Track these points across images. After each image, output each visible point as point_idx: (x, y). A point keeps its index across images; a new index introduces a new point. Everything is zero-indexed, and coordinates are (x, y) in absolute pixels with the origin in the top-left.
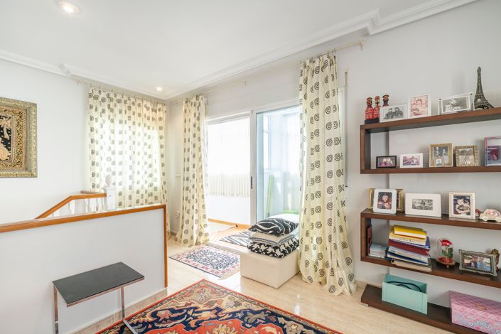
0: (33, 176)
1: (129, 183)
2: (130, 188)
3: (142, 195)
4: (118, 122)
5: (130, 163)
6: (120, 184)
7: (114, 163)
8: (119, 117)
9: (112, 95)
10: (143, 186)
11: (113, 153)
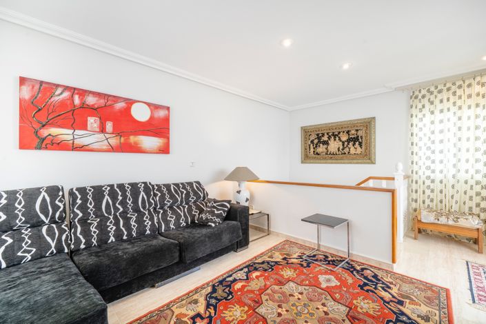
0: (373, 163)
1: (453, 171)
2: (454, 177)
3: (472, 186)
4: (439, 112)
5: (454, 150)
6: (441, 172)
7: (433, 152)
8: (440, 106)
9: (432, 89)
10: (472, 176)
11: (433, 142)
